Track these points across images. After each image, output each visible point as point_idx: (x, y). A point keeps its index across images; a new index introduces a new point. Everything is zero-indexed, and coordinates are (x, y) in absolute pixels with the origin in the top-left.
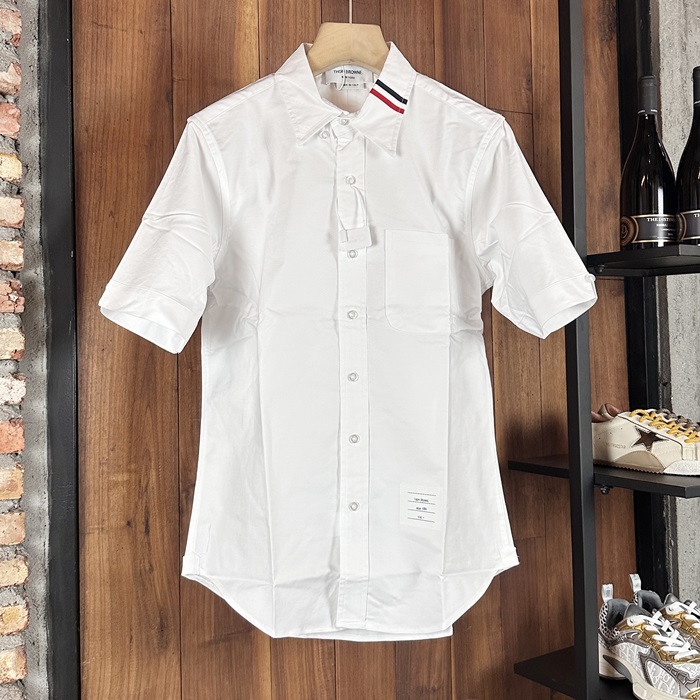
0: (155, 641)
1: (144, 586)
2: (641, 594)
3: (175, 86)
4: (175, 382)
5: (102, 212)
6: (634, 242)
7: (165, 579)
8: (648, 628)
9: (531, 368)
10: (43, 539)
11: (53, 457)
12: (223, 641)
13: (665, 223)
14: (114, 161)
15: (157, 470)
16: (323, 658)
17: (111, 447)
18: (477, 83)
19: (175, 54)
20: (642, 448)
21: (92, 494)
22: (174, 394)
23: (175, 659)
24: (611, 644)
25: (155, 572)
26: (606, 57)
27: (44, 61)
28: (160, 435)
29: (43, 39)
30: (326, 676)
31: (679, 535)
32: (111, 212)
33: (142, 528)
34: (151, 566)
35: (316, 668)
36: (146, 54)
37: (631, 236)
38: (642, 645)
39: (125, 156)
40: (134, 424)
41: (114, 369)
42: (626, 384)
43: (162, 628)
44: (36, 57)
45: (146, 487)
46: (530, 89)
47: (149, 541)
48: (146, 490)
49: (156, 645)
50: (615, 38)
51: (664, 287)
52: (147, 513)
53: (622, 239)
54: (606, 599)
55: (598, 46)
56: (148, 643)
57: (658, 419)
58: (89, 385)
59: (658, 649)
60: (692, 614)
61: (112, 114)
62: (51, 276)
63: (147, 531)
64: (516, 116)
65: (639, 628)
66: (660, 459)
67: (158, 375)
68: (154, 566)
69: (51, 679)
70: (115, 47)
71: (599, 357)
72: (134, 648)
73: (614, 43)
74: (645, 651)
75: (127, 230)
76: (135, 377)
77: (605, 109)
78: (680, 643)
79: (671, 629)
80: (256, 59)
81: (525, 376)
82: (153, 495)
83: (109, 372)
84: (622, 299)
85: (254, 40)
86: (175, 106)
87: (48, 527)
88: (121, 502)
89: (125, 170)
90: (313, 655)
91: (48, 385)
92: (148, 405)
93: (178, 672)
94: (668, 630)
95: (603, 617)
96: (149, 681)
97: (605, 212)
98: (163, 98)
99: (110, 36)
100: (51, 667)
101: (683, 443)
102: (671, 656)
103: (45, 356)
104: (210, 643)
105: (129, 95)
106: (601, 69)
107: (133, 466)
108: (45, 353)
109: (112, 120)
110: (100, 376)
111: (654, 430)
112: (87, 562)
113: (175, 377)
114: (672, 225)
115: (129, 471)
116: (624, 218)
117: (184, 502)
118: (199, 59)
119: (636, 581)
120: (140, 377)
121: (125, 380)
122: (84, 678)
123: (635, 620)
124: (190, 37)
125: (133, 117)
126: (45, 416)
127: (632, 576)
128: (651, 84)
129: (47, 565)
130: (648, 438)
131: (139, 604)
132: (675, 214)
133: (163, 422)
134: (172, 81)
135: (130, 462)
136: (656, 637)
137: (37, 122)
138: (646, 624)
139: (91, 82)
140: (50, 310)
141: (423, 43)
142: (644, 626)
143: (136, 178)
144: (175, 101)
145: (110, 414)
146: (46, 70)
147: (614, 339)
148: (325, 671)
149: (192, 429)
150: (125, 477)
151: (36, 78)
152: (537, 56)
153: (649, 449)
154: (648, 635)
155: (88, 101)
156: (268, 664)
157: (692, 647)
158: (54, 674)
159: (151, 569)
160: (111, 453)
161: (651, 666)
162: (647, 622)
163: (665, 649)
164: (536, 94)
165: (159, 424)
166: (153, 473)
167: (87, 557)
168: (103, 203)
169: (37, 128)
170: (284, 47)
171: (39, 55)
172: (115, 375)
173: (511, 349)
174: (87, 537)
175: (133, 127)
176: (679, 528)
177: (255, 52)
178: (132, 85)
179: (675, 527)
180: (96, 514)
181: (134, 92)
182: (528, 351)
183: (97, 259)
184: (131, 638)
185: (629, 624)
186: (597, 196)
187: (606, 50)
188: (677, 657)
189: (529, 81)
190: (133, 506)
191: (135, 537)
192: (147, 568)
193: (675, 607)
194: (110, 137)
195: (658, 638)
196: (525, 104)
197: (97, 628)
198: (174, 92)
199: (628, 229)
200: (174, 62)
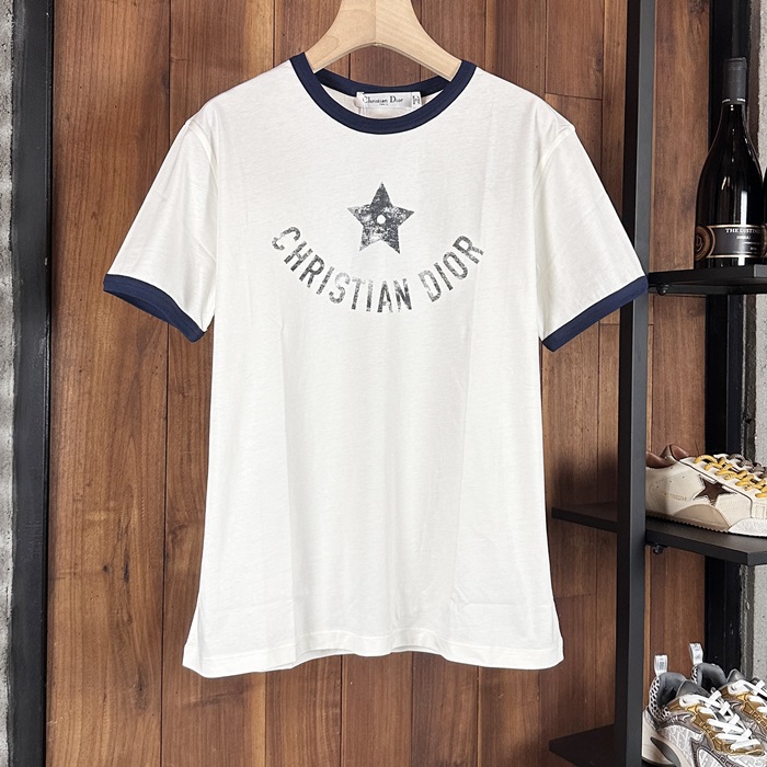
0: (133, 701)
1: (121, 639)
2: (702, 667)
3: (173, 67)
4: (163, 409)
5: (83, 213)
6: (709, 256)
7: (145, 632)
8: (703, 711)
9: (588, 400)
10: (5, 585)
11: (18, 492)
12: (212, 703)
13: (747, 234)
14: (99, 154)
15: (140, 509)
16: (327, 725)
17: (87, 482)
18: (536, 64)
19: (174, 30)
20: (705, 501)
21: (64, 535)
22: (162, 422)
23: (155, 722)
24: (660, 725)
25: (135, 624)
26: (695, 32)
27: (20, 38)
28: (144, 469)
29: (18, 13)
30: (329, 745)
31: (755, 597)
32: (94, 213)
33: (121, 574)
34: (130, 616)
35: (318, 737)
36: (140, 31)
37: (706, 249)
38: (695, 730)
39: (111, 149)
40: (115, 456)
41: (94, 393)
42: (702, 419)
43: (141, 687)
44: (10, 34)
45: (127, 527)
46: (601, 71)
47: (128, 588)
48: (126, 532)
49: (133, 706)
50: (707, 10)
51: (752, 306)
52: (127, 557)
53: (695, 253)
54: (658, 672)
55: (686, 19)
56: (124, 703)
57: (727, 467)
58: (64, 411)
59: (712, 736)
60: (759, 695)
61: (98, 99)
62: (21, 287)
63: (126, 578)
64: (581, 102)
65: (693, 710)
66: (725, 515)
67: (145, 401)
68: (134, 617)
69: (11, 740)
70: (103, 22)
71: (671, 388)
72: (108, 708)
73: (706, 16)
74: (697, 737)
75: (112, 234)
76: (117, 403)
77: (691, 93)
78: (739, 730)
79: (730, 712)
80: (270, 35)
81: (580, 408)
82: (135, 538)
83: (87, 396)
84: (702, 320)
85: (269, 13)
86: (172, 90)
87: (11, 570)
88: (97, 544)
89: (111, 166)
90: (315, 722)
91: (15, 411)
92: (132, 435)
93: (158, 737)
94: (727, 714)
95: (653, 692)
96: (124, 745)
97: (686, 216)
98: (159, 80)
99: (98, 9)
100: (11, 727)
101: (753, 497)
102: (727, 746)
103: (12, 378)
104: (196, 704)
105: (118, 77)
106: (689, 47)
107: (112, 504)
108: (13, 374)
109: (98, 106)
110: (76, 400)
111: (721, 481)
112: (56, 610)
113: (164, 403)
114: (756, 238)
115: (107, 509)
116: (699, 228)
117: (170, 545)
118: (202, 35)
119: (697, 652)
120: (123, 403)
121: (106, 406)
122: (49, 740)
123: (689, 700)
124: (192, 10)
125: (122, 103)
126: (11, 446)
127: (692, 645)
128: (739, 68)
129: (9, 614)
130: (713, 490)
131: (115, 659)
132: (759, 224)
133: (148, 455)
134: (170, 61)
135: (108, 500)
136: (711, 722)
137: (9, 109)
138: (700, 705)
139: (75, 62)
140: (19, 325)
141: (472, 16)
142: (699, 708)
143: (123, 175)
144: (172, 85)
145: (86, 444)
146: (21, 50)
147: (691, 366)
148: (328, 740)
149: (182, 463)
150: (103, 516)
151: (10, 58)
152: (611, 31)
153: (713, 503)
154: (702, 718)
155: (70, 85)
156: (262, 731)
157: (754, 735)
158: (14, 734)
159: (130, 620)
160: (87, 488)
161: (703, 755)
162: (702, 704)
163: (720, 736)
164: (607, 76)
165: (144, 457)
166: (135, 512)
167: (57, 605)
168: (84, 203)
169: (9, 116)
170: (305, 21)
171: (14, 31)
172: (94, 400)
173: (564, 376)
174: (57, 582)
175: (121, 115)
176: (757, 590)
177: (269, 27)
178: (122, 66)
179: (752, 587)
180: (68, 557)
181: (125, 74)
182: (585, 380)
183: (76, 267)
184: (105, 697)
185: (682, 704)
186: (677, 198)
187: (696, 23)
188: (734, 747)
189: (600, 61)
190: (110, 548)
191: (112, 585)
192: (126, 619)
193: (738, 686)
194: (95, 126)
195: (714, 723)
196: (593, 87)
197: (66, 684)
198: (172, 74)
199: (703, 241)
200: (173, 38)
